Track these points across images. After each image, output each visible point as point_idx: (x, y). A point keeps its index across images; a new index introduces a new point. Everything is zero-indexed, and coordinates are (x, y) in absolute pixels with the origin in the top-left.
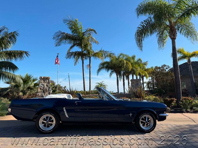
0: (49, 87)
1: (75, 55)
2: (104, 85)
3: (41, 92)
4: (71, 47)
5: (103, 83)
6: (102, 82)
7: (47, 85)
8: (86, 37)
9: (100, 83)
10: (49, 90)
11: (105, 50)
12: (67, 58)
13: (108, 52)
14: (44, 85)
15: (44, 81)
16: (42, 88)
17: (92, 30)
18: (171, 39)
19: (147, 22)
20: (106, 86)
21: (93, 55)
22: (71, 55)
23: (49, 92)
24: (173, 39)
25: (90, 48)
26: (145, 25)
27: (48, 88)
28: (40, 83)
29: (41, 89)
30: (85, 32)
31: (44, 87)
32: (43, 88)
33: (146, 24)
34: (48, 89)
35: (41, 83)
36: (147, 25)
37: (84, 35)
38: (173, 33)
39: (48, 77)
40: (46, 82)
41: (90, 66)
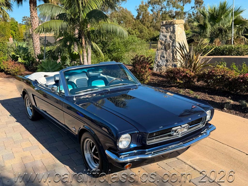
3: (162, 49)
7: (171, 37)
14: (166, 37)
15: (167, 29)
16: (163, 42)
23: (172, 49)
27: (172, 41)
28: (161, 33)
29: (161, 43)
31: (166, 40)
32: (165, 42)
34: (171, 45)
35: (163, 32)
39: (172, 22)
40: (169, 30)
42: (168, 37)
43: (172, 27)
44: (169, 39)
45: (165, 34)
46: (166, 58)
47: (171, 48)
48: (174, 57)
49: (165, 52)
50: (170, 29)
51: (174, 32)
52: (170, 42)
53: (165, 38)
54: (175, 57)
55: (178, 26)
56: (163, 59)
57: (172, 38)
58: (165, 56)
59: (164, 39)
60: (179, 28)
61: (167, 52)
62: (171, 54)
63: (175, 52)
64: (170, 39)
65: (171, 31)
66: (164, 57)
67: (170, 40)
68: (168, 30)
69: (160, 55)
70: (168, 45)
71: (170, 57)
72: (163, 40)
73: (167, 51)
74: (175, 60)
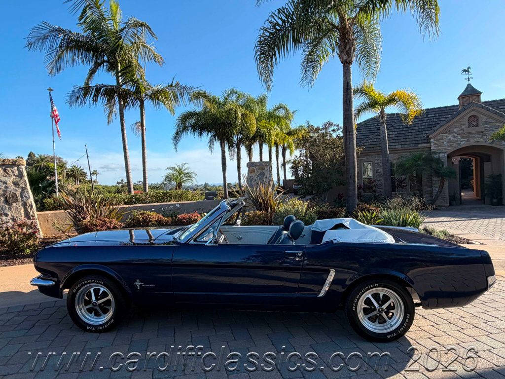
0: (22, 188)
1: (96, 95)
2: (187, 173)
4: (92, 72)
5: (186, 166)
6: (183, 166)
7: (16, 184)
8: (126, 42)
9: (178, 169)
10: (21, 196)
11: (182, 83)
12: (71, 104)
13: (191, 88)
14: (5, 183)
15: (5, 171)
17: (142, 25)
18: (342, 63)
19: (284, 12)
20: (193, 175)
21: (150, 96)
22: (85, 95)
23: (22, 201)
24: (347, 63)
25: (139, 78)
26: (280, 22)
27: (19, 190)
30: (123, 29)
32: (5, 191)
33: (281, 19)
34: (18, 194)
36: (284, 21)
37: (120, 38)
38: (347, 49)
39: (16, 161)
40: (11, 173)
41: (142, 125)
42: (10, 183)
43: (16, 168)
44: (12, 187)
45: (3, 178)
46: (12, 216)
47: (20, 199)
48: (29, 213)
49: (7, 207)
50: (12, 171)
51: (20, 175)
52: (16, 191)
53: (4, 186)
54: (31, 213)
56: (5, 217)
57: (19, 185)
58: (9, 213)
61: (11, 207)
62: (22, 210)
63: (28, 205)
66: (6, 214)
67: (16, 188)
68: (7, 173)
70: (12, 197)
71: (21, 213)
73: (12, 204)
74: (31, 218)
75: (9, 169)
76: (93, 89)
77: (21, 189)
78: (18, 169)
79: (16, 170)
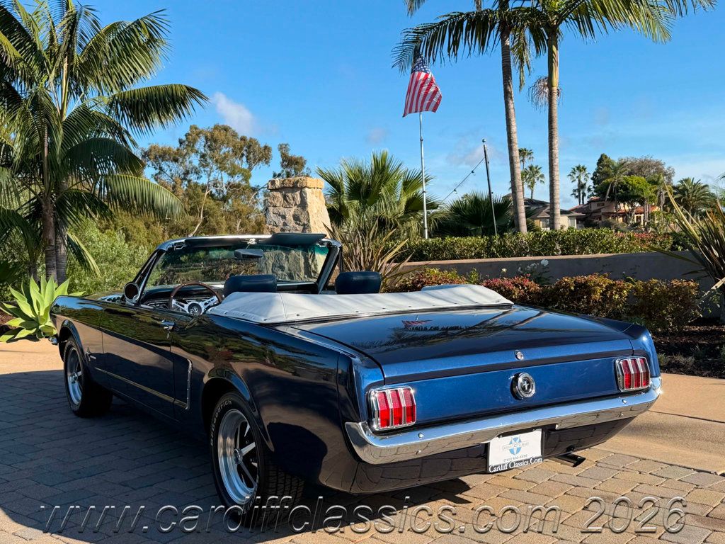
7: (296, 218)
14: (284, 217)
16: (277, 231)
28: (271, 209)
31: (285, 224)
35: (275, 206)
39: (298, 181)
40: (292, 202)
41: (550, 85)
42: (290, 217)
43: (298, 193)
44: (292, 223)
45: (282, 210)
46: (289, 270)
48: (310, 266)
49: (284, 255)
50: (294, 198)
51: (303, 205)
52: (297, 230)
53: (282, 222)
54: (313, 266)
55: (313, 193)
56: (280, 272)
57: (300, 221)
58: (286, 266)
59: (280, 222)
60: (315, 198)
61: (289, 256)
62: (302, 261)
64: (296, 224)
65: (296, 204)
66: (282, 268)
67: (297, 226)
68: (287, 202)
69: (270, 262)
71: (300, 266)
72: (277, 226)
73: (290, 252)
74: (312, 274)
75: (290, 195)
76: (446, 26)
77: (302, 227)
78: (301, 194)
79: (299, 195)
